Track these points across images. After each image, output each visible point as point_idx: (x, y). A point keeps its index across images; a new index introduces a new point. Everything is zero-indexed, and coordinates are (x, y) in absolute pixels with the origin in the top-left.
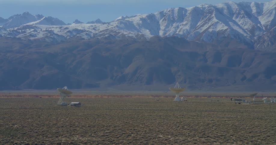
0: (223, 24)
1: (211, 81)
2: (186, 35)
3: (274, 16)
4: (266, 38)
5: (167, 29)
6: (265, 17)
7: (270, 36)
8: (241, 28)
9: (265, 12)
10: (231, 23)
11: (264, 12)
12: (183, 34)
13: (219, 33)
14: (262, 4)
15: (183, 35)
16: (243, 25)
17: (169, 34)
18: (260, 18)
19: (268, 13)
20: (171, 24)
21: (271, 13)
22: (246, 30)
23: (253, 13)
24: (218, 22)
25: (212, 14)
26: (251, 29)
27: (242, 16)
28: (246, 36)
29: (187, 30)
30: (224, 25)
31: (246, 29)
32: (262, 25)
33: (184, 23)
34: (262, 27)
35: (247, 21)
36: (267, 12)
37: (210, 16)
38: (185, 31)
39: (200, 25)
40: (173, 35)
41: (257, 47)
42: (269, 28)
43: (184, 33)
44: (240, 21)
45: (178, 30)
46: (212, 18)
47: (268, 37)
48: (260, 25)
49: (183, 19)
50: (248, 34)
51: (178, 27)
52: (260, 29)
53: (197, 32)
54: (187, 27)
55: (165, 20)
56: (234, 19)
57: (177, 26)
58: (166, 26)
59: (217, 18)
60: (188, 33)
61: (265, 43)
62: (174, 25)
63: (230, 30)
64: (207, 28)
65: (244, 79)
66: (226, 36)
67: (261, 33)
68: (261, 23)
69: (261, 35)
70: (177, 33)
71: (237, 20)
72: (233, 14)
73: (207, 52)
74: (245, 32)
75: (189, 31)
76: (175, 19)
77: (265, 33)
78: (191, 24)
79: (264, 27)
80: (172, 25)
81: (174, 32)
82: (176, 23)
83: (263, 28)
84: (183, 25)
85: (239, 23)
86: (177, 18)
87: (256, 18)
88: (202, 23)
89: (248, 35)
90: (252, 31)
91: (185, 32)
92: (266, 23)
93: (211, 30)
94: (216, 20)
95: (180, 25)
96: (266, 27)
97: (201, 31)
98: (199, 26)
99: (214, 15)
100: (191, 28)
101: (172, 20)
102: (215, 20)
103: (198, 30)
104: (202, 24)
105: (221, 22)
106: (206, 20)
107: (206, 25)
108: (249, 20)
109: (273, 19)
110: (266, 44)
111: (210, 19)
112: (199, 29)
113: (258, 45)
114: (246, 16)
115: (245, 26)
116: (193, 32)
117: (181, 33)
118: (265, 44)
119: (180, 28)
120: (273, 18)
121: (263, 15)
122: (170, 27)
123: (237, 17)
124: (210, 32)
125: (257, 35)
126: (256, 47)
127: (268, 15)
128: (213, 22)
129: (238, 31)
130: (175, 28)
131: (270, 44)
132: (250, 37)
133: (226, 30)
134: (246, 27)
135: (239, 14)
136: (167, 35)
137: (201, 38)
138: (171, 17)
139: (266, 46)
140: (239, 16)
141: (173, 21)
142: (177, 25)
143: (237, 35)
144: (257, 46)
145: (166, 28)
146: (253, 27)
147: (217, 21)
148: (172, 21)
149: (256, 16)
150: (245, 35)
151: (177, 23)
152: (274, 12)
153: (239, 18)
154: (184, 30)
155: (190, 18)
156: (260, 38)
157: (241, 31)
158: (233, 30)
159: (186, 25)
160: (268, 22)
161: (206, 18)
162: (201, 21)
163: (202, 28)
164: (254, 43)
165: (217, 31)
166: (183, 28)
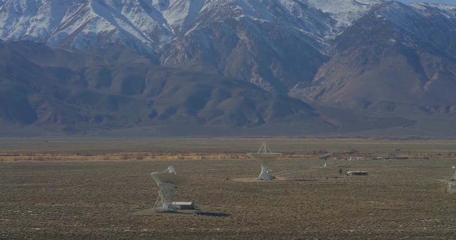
0: (107, 22)
1: (99, 119)
2: (44, 38)
3: (188, 11)
4: (179, 47)
5: (9, 27)
6: (174, 13)
7: (186, 45)
8: (135, 28)
9: (173, 4)
10: (118, 21)
11: (171, 4)
12: (37, 36)
13: (100, 36)
15: (38, 38)
16: (140, 25)
17: (13, 36)
18: (165, 14)
19: (178, 5)
20: (15, 19)
21: (184, 6)
22: (144, 33)
23: (153, 4)
24: (97, 18)
25: (87, 5)
26: (152, 32)
27: (136, 9)
28: (145, 43)
29: (44, 29)
30: (109, 23)
31: (144, 31)
32: (170, 26)
33: (39, 17)
34: (169, 28)
35: (145, 18)
37: (84, 6)
38: (42, 30)
39: (66, 21)
40: (20, 37)
41: (165, 61)
42: (182, 30)
43: (38, 34)
44: (133, 17)
45: (29, 29)
46: (88, 10)
47: (183, 45)
48: (167, 26)
49: (37, 10)
50: (148, 39)
51: (28, 24)
52: (168, 33)
53: (65, 33)
54: (45, 25)
55: (5, 11)
56: (123, 13)
57: (27, 22)
58: (7, 20)
59: (95, 12)
60: (47, 35)
61: (179, 55)
62: (21, 19)
63: (119, 32)
64: (79, 26)
65: (154, 114)
66: (113, 42)
67: (169, 38)
68: (168, 22)
69: (169, 42)
70: (27, 33)
71: (128, 16)
72: (122, 6)
73: (86, 69)
74: (143, 36)
75: (48, 31)
76: (22, 10)
77: (175, 39)
78: (51, 20)
79: (173, 28)
80: (17, 20)
81: (21, 32)
82: (23, 16)
83: (171, 30)
84: (36, 20)
85: (133, 21)
86: (26, 9)
87: (159, 13)
88: (69, 19)
89: (148, 42)
90: (155, 35)
91: (41, 32)
92: (176, 22)
93: (86, 31)
94: (95, 15)
95: (32, 21)
96: (176, 28)
97: (70, 33)
98: (65, 23)
99: (89, 6)
100: (51, 27)
101: (17, 10)
102: (92, 14)
103: (64, 31)
104: (70, 20)
105: (102, 18)
106: (77, 13)
107: (77, 22)
108: (148, 17)
109: (187, 16)
110: (179, 57)
111: (83, 12)
112: (67, 29)
113: (167, 60)
114: (143, 10)
115: (141, 26)
116: (54, 34)
117: (34, 34)
118: (177, 58)
119: (32, 25)
120: (187, 14)
121: (169, 8)
122: (14, 24)
123: (128, 11)
124: (85, 35)
125: (164, 42)
126: (163, 62)
127: (179, 9)
128: (89, 17)
129: (132, 35)
130: (22, 25)
131: (186, 57)
132: (152, 44)
133: (113, 32)
134: (144, 28)
135: (131, 5)
136: (8, 37)
137: (71, 45)
138: (15, 5)
139: (179, 60)
140: (132, 9)
141: (19, 14)
142: (26, 20)
143: (131, 41)
144: (165, 60)
145: (7, 25)
146: (156, 28)
147: (97, 15)
148: (17, 12)
149: (159, 10)
150: (144, 41)
151: (25, 17)
152: (188, 4)
153: (131, 12)
154: (40, 30)
155: (49, 9)
156: (168, 47)
157: (136, 34)
158: (123, 32)
159: (42, 20)
160: (179, 20)
161: (76, 9)
162: (68, 15)
163: (71, 26)
164: (160, 56)
165: (97, 32)
166: (38, 27)
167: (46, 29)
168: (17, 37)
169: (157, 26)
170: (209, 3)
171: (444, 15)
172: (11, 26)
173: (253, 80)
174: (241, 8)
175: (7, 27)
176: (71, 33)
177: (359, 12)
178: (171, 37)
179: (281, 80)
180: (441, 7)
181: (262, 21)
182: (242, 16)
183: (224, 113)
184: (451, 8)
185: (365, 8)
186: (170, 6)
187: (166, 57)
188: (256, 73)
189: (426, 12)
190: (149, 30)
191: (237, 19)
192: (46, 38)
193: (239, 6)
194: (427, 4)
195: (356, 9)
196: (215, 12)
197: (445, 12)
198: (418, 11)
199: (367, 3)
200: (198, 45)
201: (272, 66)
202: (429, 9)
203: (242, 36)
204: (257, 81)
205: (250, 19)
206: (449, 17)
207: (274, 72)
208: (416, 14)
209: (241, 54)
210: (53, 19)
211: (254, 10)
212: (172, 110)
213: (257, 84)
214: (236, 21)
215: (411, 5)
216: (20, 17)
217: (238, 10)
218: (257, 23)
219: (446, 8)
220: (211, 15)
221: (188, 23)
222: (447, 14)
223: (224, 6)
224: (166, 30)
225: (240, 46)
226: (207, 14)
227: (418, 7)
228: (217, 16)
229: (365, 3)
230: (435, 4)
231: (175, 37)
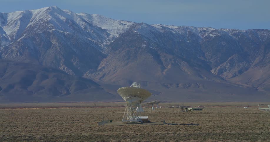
3: (19, 27)
4: (14, 48)
6: (10, 28)
7: (19, 47)
9: (10, 22)
11: (8, 22)
14: (6, 14)
18: (5, 28)
21: (16, 24)
32: (8, 35)
36: (12, 22)
41: (5, 57)
42: (15, 38)
47: (16, 47)
48: (6, 36)
52: (6, 39)
61: (14, 53)
67: (8, 43)
68: (7, 33)
69: (7, 45)
77: (11, 43)
79: (10, 37)
83: (8, 38)
92: (11, 33)
96: (12, 37)
113: (6, 56)
118: (13, 55)
120: (18, 29)
121: (7, 25)
125: (4, 45)
126: (4, 57)
127: (13, 25)
131: (18, 54)
144: (5, 56)
149: (1, 26)
152: (19, 22)
156: (6, 48)
160: (14, 32)
164: (2, 54)
170: (33, 22)
171: (172, 31)
173: (61, 68)
174: (53, 25)
177: (123, 29)
178: (8, 42)
179: (79, 68)
180: (170, 27)
181: (66, 33)
182: (54, 30)
183: (44, 88)
184: (176, 27)
185: (126, 27)
186: (7, 23)
187: (5, 54)
188: (63, 64)
189: (161, 29)
191: (50, 31)
193: (52, 23)
194: (162, 25)
195: (121, 27)
196: (36, 27)
197: (172, 30)
198: (157, 29)
199: (128, 24)
200: (26, 47)
201: (72, 60)
202: (163, 28)
203: (54, 42)
204: (64, 69)
205: (59, 32)
206: (175, 33)
207: (74, 64)
208: (156, 30)
209: (53, 53)
211: (61, 27)
213: (64, 71)
214: (50, 32)
215: (153, 25)
217: (51, 26)
218: (63, 34)
219: (173, 27)
220: (34, 29)
221: (19, 34)
222: (174, 31)
223: (42, 24)
225: (53, 48)
226: (31, 28)
227: (157, 27)
228: (37, 30)
229: (126, 24)
230: (167, 25)
231: (11, 42)
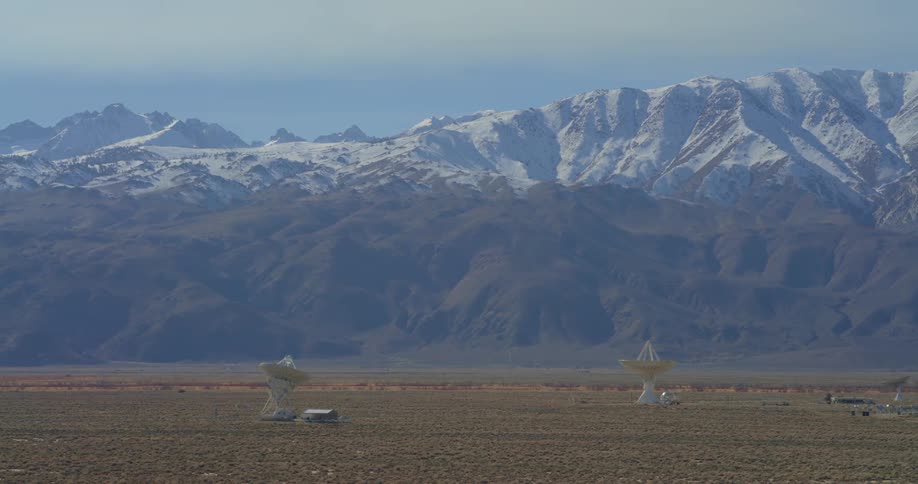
0: (770, 144)
1: (731, 333)
2: (648, 179)
4: (914, 190)
5: (583, 161)
6: (909, 122)
8: (828, 155)
9: (910, 103)
10: (794, 140)
11: (906, 104)
12: (635, 176)
13: (756, 173)
14: (900, 77)
15: (636, 180)
16: (838, 148)
17: (590, 177)
18: (892, 124)
20: (596, 144)
22: (847, 164)
23: (869, 105)
24: (750, 139)
25: (733, 112)
26: (862, 162)
27: (832, 116)
28: (848, 183)
29: (649, 162)
30: (774, 146)
31: (847, 160)
32: (901, 148)
33: (641, 140)
34: (899, 151)
35: (848, 132)
36: (917, 103)
37: (727, 116)
38: (645, 165)
39: (692, 145)
40: (604, 179)
41: (885, 219)
43: (638, 173)
44: (825, 133)
45: (621, 164)
46: (734, 122)
48: (894, 148)
49: (637, 125)
50: (853, 176)
51: (619, 153)
52: (894, 161)
53: (687, 168)
54: (651, 154)
55: (577, 130)
56: (804, 126)
57: (616, 149)
58: (581, 148)
59: (748, 124)
60: (655, 172)
61: (913, 205)
62: (607, 145)
63: (792, 162)
64: (715, 155)
65: (844, 325)
66: (780, 182)
67: (898, 173)
68: (897, 142)
69: (897, 180)
70: (617, 172)
71: (816, 131)
72: (803, 111)
73: (718, 236)
74: (844, 169)
75: (656, 166)
76: (609, 127)
77: (909, 174)
78: (662, 144)
79: (907, 152)
80: (598, 146)
81: (606, 168)
82: (611, 139)
83: (902, 156)
84: (635, 145)
85: (824, 141)
86: (615, 124)
87: (880, 122)
88: (697, 141)
89: (853, 181)
90: (867, 167)
91: (642, 169)
92: (912, 139)
93: (728, 163)
94: (748, 132)
95: (628, 148)
96: (913, 152)
97: (697, 168)
98: (688, 149)
99: (737, 114)
100: (662, 158)
101: (599, 128)
102: (743, 130)
103: (686, 164)
104: (700, 142)
105: (761, 137)
106: (713, 130)
107: (713, 147)
108: (857, 131)
110: (913, 210)
111: (725, 127)
112: (691, 160)
113: (889, 215)
114: (846, 118)
115: (842, 149)
116: (668, 170)
117: (630, 173)
118: (910, 211)
119: (627, 155)
121: (902, 112)
122: (593, 154)
123: (815, 121)
124: (726, 172)
125: (884, 181)
126: (881, 220)
128: (736, 135)
129: (821, 168)
130: (609, 155)
132: (861, 186)
133: (780, 163)
134: (845, 154)
135: (823, 108)
136: (580, 179)
137: (698, 191)
138: (597, 118)
140: (824, 118)
141: (604, 134)
142: (616, 146)
143: (816, 181)
144: (884, 216)
145: (579, 157)
146: (871, 154)
147: (751, 132)
148: (599, 132)
149: (880, 116)
150: (844, 180)
151: (613, 141)
153: (822, 122)
154: (641, 163)
155: (660, 124)
156: (893, 189)
157: (829, 167)
158: (802, 163)
159: (646, 145)
161: (713, 122)
162: (696, 134)
163: (699, 155)
164: (876, 208)
165: (750, 165)
166: (637, 158)
167: (654, 162)
168: (598, 178)
169: (873, 149)
172: (587, 158)
175: (579, 161)
176: (699, 168)
178: (901, 170)
186: (902, 107)
187: (887, 210)
190: (857, 158)
192: (651, 178)
210: (668, 143)
212: (882, 317)
216: (605, 142)
224: (893, 156)
231: (911, 169)
